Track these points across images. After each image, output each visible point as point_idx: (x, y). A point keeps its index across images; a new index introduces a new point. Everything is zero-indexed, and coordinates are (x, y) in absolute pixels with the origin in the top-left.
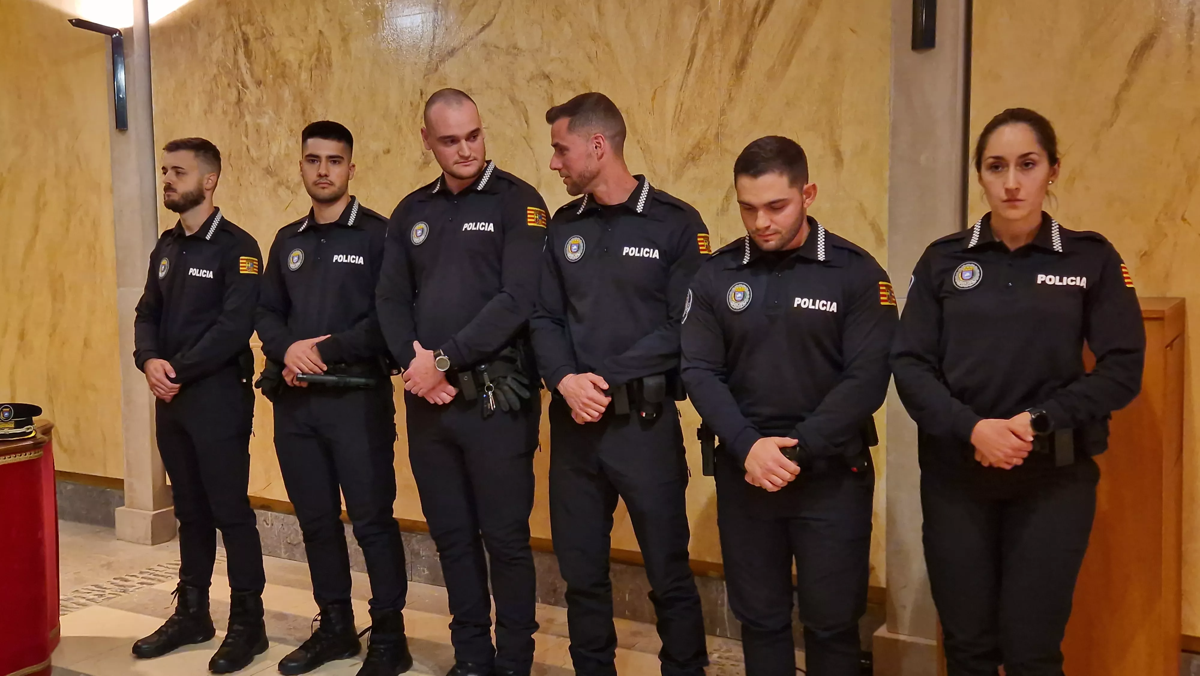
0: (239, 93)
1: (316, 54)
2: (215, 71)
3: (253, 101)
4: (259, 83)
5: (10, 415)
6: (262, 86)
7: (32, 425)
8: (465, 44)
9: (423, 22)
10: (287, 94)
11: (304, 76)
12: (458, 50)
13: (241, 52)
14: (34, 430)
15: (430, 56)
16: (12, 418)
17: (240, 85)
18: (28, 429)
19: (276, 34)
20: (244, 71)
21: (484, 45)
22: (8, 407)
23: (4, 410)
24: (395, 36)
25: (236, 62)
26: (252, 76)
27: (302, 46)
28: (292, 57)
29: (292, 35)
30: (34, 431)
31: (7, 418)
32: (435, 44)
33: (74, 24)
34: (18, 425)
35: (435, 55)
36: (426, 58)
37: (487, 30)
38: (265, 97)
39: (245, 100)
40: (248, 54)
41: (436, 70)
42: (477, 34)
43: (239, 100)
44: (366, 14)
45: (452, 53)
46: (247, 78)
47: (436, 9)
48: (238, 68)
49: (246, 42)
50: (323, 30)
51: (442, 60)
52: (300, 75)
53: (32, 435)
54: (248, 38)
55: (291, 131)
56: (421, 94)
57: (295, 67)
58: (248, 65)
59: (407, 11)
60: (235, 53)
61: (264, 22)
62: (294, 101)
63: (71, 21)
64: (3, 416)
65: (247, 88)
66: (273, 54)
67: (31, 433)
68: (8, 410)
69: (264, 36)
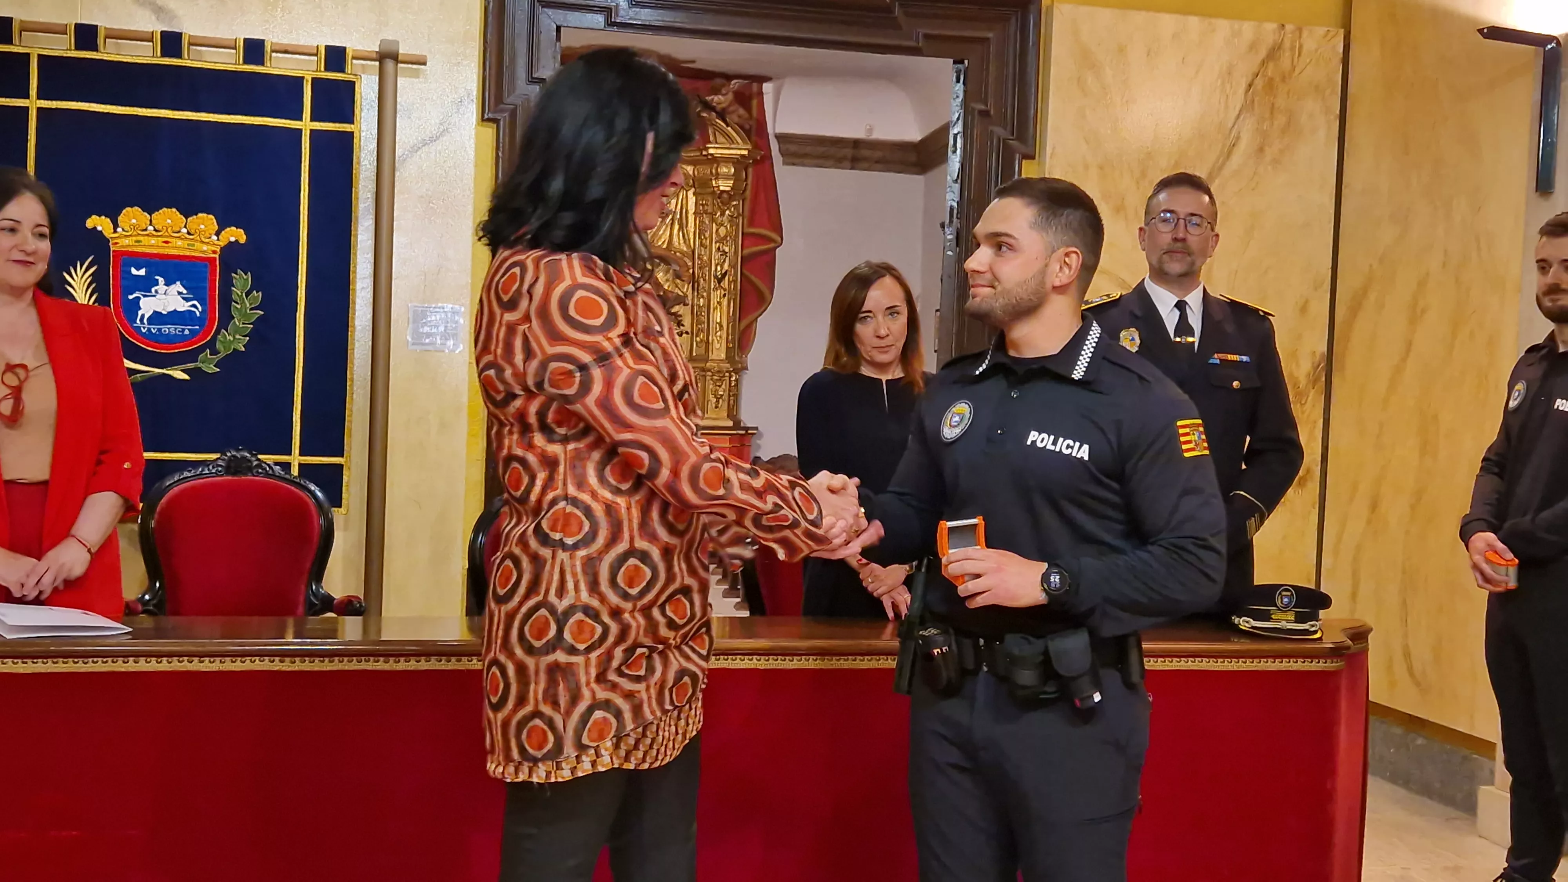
5: (1290, 602)
7: (1317, 621)
14: (1320, 629)
16: (1294, 607)
18: (1313, 626)
22: (1289, 590)
23: (1284, 593)
30: (1319, 631)
31: (1286, 606)
33: (1485, 36)
34: (1299, 619)
53: (1318, 636)
63: (1480, 31)
64: (1282, 603)
67: (1315, 632)
68: (1289, 593)
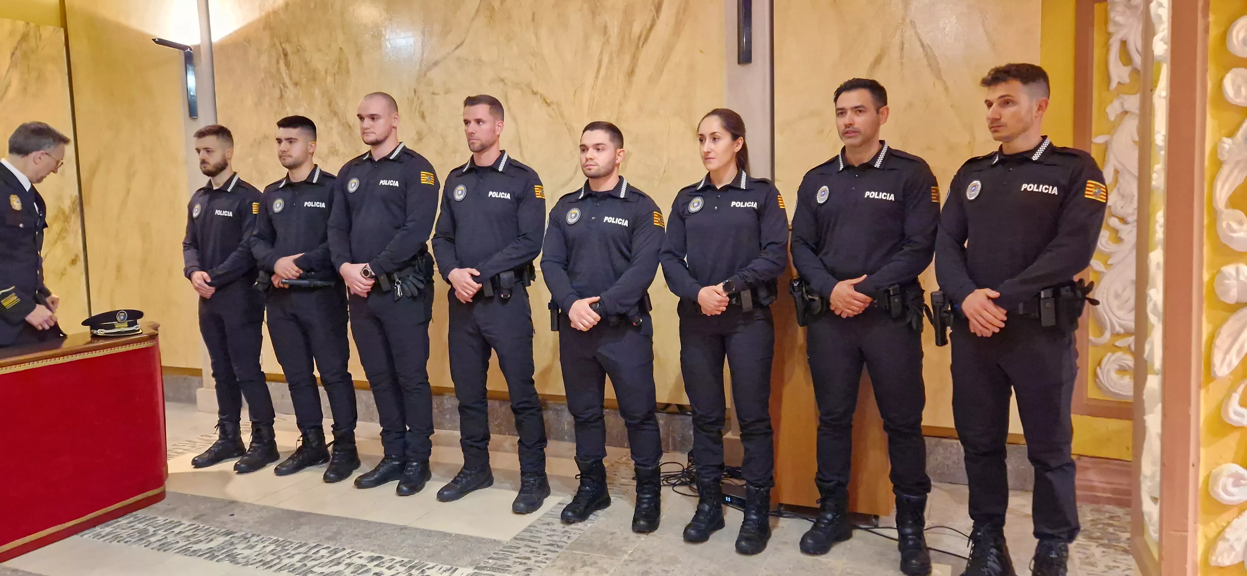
0: (281, 91)
1: (337, 64)
2: (263, 75)
3: (292, 97)
4: (296, 84)
6: (298, 86)
8: (445, 58)
9: (414, 42)
10: (317, 92)
11: (329, 79)
12: (440, 62)
13: (282, 62)
15: (420, 66)
17: (282, 86)
19: (308, 50)
20: (284, 75)
21: (458, 59)
24: (395, 52)
25: (278, 70)
26: (291, 78)
27: (327, 59)
28: (320, 66)
29: (319, 50)
32: (424, 58)
35: (424, 65)
36: (418, 67)
37: (460, 49)
38: (301, 94)
39: (286, 96)
40: (287, 64)
41: (425, 75)
42: (454, 51)
43: (282, 96)
44: (373, 36)
45: (436, 64)
46: (287, 80)
47: (424, 34)
48: (280, 74)
49: (286, 55)
50: (342, 47)
51: (429, 69)
52: (326, 78)
54: (287, 53)
55: (321, 118)
56: (415, 92)
57: (323, 73)
58: (288, 72)
59: (402, 35)
60: (278, 63)
61: (298, 41)
62: (323, 97)
65: (287, 87)
66: (306, 63)
69: (298, 51)
